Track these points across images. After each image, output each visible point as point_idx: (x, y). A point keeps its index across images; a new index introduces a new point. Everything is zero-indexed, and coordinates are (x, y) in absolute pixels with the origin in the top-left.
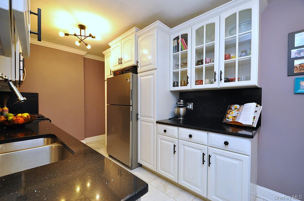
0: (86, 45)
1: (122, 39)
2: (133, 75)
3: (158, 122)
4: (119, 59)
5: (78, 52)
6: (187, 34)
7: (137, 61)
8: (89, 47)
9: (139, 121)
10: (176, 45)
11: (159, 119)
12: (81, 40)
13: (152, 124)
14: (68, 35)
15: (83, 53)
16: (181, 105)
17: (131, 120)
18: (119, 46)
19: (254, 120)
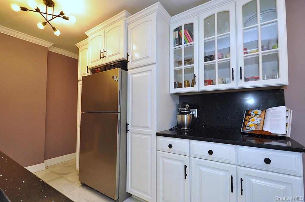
0: (54, 29)
1: (105, 27)
2: (121, 71)
3: (158, 134)
4: (101, 52)
5: (41, 42)
6: (192, 24)
7: (128, 54)
8: (57, 33)
9: (130, 133)
10: (177, 37)
11: (160, 131)
12: (47, 20)
13: (149, 137)
14: (27, 11)
15: (47, 44)
16: (186, 111)
17: (119, 133)
18: (101, 35)
19: (287, 128)
